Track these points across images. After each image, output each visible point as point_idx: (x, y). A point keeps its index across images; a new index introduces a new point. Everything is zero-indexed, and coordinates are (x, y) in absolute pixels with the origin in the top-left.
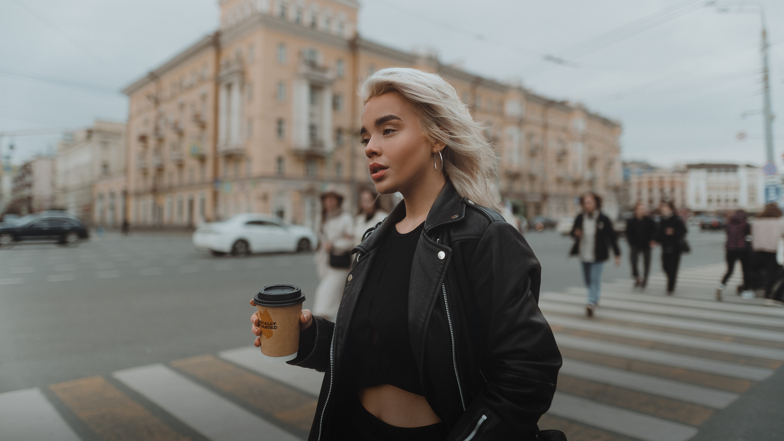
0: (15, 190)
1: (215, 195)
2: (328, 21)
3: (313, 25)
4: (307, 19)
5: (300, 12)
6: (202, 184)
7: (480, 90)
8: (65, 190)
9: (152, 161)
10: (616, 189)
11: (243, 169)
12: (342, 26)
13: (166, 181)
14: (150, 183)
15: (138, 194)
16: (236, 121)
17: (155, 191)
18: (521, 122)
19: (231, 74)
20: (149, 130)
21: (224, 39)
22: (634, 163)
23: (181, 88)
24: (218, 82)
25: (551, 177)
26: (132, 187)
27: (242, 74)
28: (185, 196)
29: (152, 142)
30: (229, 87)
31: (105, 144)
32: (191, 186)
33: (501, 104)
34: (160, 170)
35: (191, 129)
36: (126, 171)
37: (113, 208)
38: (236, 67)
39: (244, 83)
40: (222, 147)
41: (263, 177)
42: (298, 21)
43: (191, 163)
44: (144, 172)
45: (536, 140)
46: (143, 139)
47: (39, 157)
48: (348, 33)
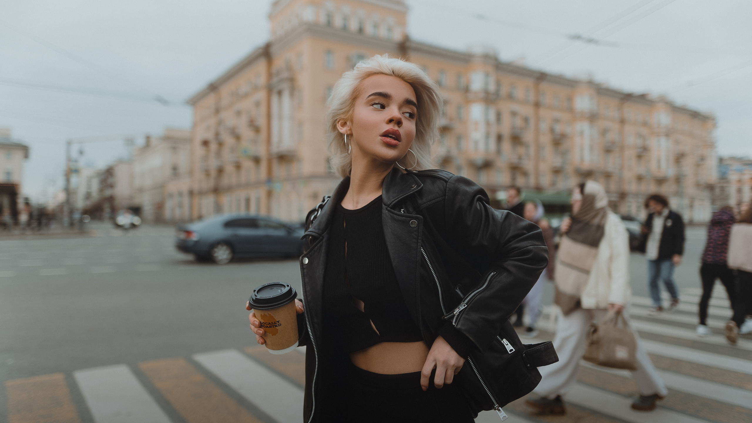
0: (101, 190)
1: (270, 194)
2: (376, 26)
3: (361, 30)
4: (353, 26)
5: (346, 19)
6: (257, 184)
7: (544, 86)
8: (141, 190)
9: (213, 163)
10: (711, 188)
11: (295, 169)
12: (390, 29)
13: (226, 181)
14: (211, 183)
15: (202, 193)
16: (287, 125)
17: (216, 191)
18: (593, 118)
19: (281, 81)
20: (209, 135)
21: (274, 50)
22: (733, 158)
23: (238, 97)
24: (270, 89)
25: (628, 175)
26: (196, 187)
27: (292, 80)
28: (242, 194)
29: (213, 146)
30: (280, 93)
31: (174, 149)
32: (248, 185)
33: (570, 99)
34: (220, 171)
35: (247, 133)
36: (191, 173)
37: (180, 206)
38: (285, 75)
39: (294, 89)
40: (275, 149)
41: (313, 177)
42: (345, 28)
43: (248, 164)
44: (207, 173)
45: (612, 136)
46: (206, 143)
47: (121, 161)
48: (397, 36)
